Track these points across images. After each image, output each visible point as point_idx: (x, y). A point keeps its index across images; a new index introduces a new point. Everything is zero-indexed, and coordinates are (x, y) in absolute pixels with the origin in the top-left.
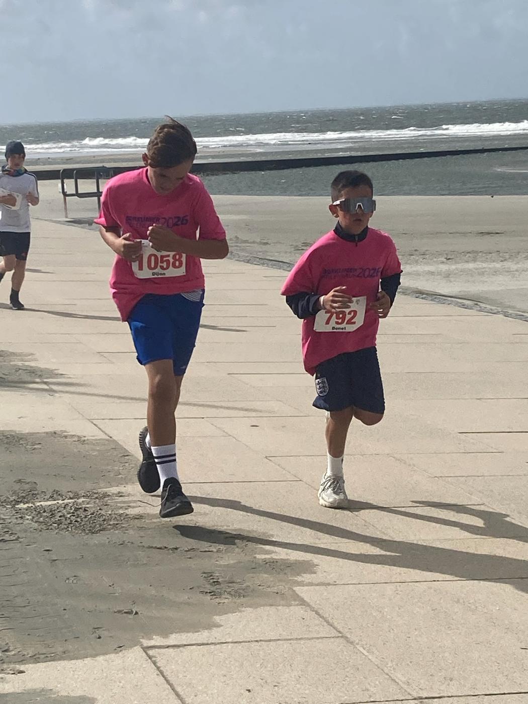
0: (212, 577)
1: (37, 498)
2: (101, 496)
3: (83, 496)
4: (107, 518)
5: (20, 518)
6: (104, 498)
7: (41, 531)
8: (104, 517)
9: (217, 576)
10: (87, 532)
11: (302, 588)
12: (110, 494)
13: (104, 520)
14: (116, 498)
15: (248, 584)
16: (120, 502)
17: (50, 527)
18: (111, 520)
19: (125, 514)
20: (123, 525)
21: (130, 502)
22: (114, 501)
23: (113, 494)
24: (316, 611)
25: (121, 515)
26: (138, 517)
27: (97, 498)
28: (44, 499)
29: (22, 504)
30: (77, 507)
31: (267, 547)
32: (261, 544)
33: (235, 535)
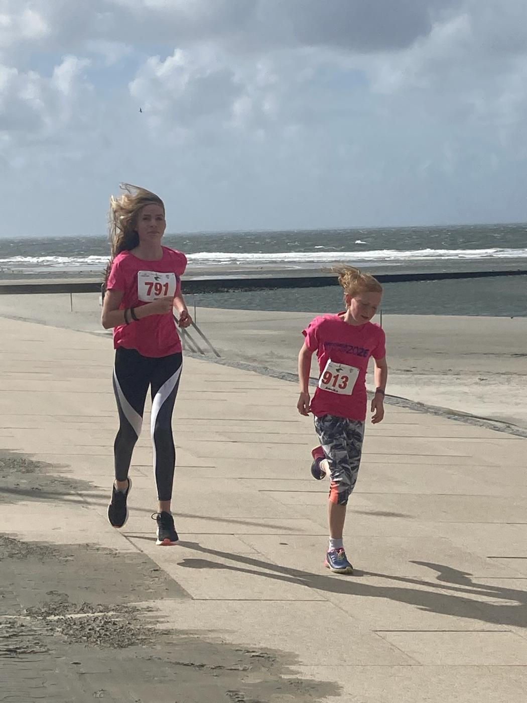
0: (236, 696)
1: (68, 611)
2: (130, 610)
3: (113, 610)
4: (135, 632)
5: (51, 629)
6: (134, 612)
7: (70, 644)
8: (133, 631)
9: (242, 695)
10: (116, 646)
12: (140, 609)
13: (132, 635)
14: (146, 612)
16: (150, 617)
17: (80, 640)
18: (139, 634)
19: (153, 629)
20: (151, 641)
21: (159, 617)
22: (143, 616)
23: (142, 609)
25: (149, 630)
26: (166, 632)
27: (126, 612)
28: (75, 611)
29: (53, 616)
30: (107, 620)
31: (292, 668)
32: (286, 664)
33: (262, 654)
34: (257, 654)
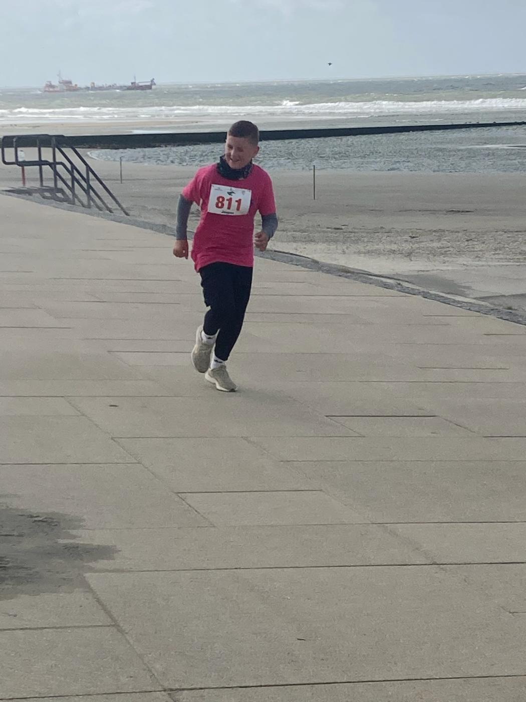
0: (1, 562)
9: (8, 561)
11: (93, 574)
15: (37, 569)
24: (98, 599)
31: (74, 532)
32: (69, 529)
33: (46, 518)
34: (41, 519)
